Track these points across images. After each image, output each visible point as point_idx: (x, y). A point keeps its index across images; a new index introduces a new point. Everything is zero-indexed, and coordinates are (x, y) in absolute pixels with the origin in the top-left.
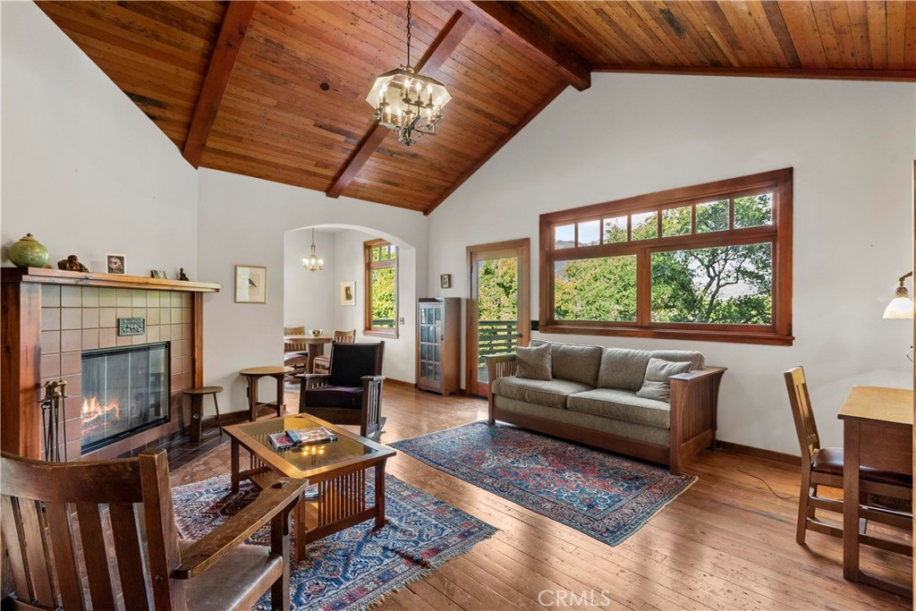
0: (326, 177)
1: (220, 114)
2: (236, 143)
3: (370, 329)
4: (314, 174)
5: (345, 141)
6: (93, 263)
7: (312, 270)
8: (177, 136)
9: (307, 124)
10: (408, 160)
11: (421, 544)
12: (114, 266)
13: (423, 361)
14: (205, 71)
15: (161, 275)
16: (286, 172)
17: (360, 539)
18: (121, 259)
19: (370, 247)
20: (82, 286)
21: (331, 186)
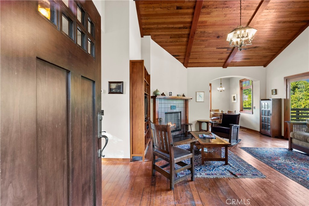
0: (222, 62)
1: (191, 54)
2: (195, 60)
3: (242, 111)
4: (218, 62)
5: (227, 50)
6: (167, 94)
7: (221, 91)
8: (182, 62)
9: (214, 49)
10: (253, 49)
11: (237, 172)
12: (170, 94)
13: (263, 123)
14: (187, 45)
15: (179, 96)
16: (210, 64)
17: (219, 165)
18: (171, 92)
19: (242, 82)
20: (165, 99)
21: (224, 65)
